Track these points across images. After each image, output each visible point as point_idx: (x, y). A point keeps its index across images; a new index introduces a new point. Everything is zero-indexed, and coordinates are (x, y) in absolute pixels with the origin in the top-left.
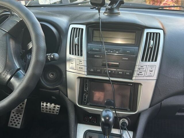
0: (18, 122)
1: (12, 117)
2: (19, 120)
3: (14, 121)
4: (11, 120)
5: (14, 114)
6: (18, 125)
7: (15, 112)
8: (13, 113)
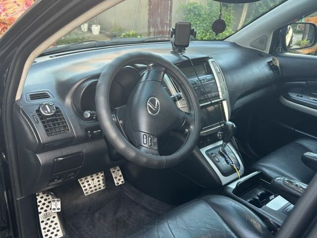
0: (57, 229)
1: (45, 228)
2: (56, 226)
3: (50, 232)
4: (45, 232)
5: (45, 223)
6: (58, 233)
7: (44, 220)
8: (43, 222)
